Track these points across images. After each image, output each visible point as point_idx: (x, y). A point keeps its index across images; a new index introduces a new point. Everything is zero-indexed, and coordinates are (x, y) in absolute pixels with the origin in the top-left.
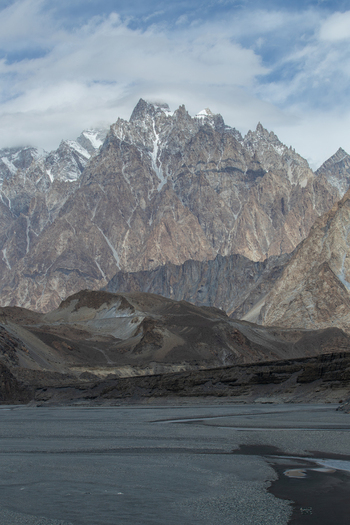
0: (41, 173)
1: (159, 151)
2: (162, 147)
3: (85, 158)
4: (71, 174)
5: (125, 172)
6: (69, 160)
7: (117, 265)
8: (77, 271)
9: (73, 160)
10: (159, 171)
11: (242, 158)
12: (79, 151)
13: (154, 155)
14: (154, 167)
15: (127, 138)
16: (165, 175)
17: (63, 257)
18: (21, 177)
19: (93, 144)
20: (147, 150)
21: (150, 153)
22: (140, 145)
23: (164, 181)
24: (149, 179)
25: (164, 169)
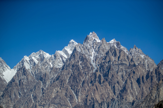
0: (47, 63)
1: (94, 56)
2: (95, 54)
3: (65, 58)
4: (59, 64)
5: (81, 64)
6: (59, 59)
7: (76, 102)
8: (60, 104)
9: (61, 59)
10: (94, 64)
11: (127, 60)
12: (63, 55)
13: (92, 58)
14: (92, 63)
15: (81, 51)
16: (96, 66)
17: (55, 98)
18: (39, 65)
19: (69, 53)
20: (89, 56)
21: (91, 57)
22: (87, 54)
23: (96, 68)
24: (90, 67)
25: (96, 63)
